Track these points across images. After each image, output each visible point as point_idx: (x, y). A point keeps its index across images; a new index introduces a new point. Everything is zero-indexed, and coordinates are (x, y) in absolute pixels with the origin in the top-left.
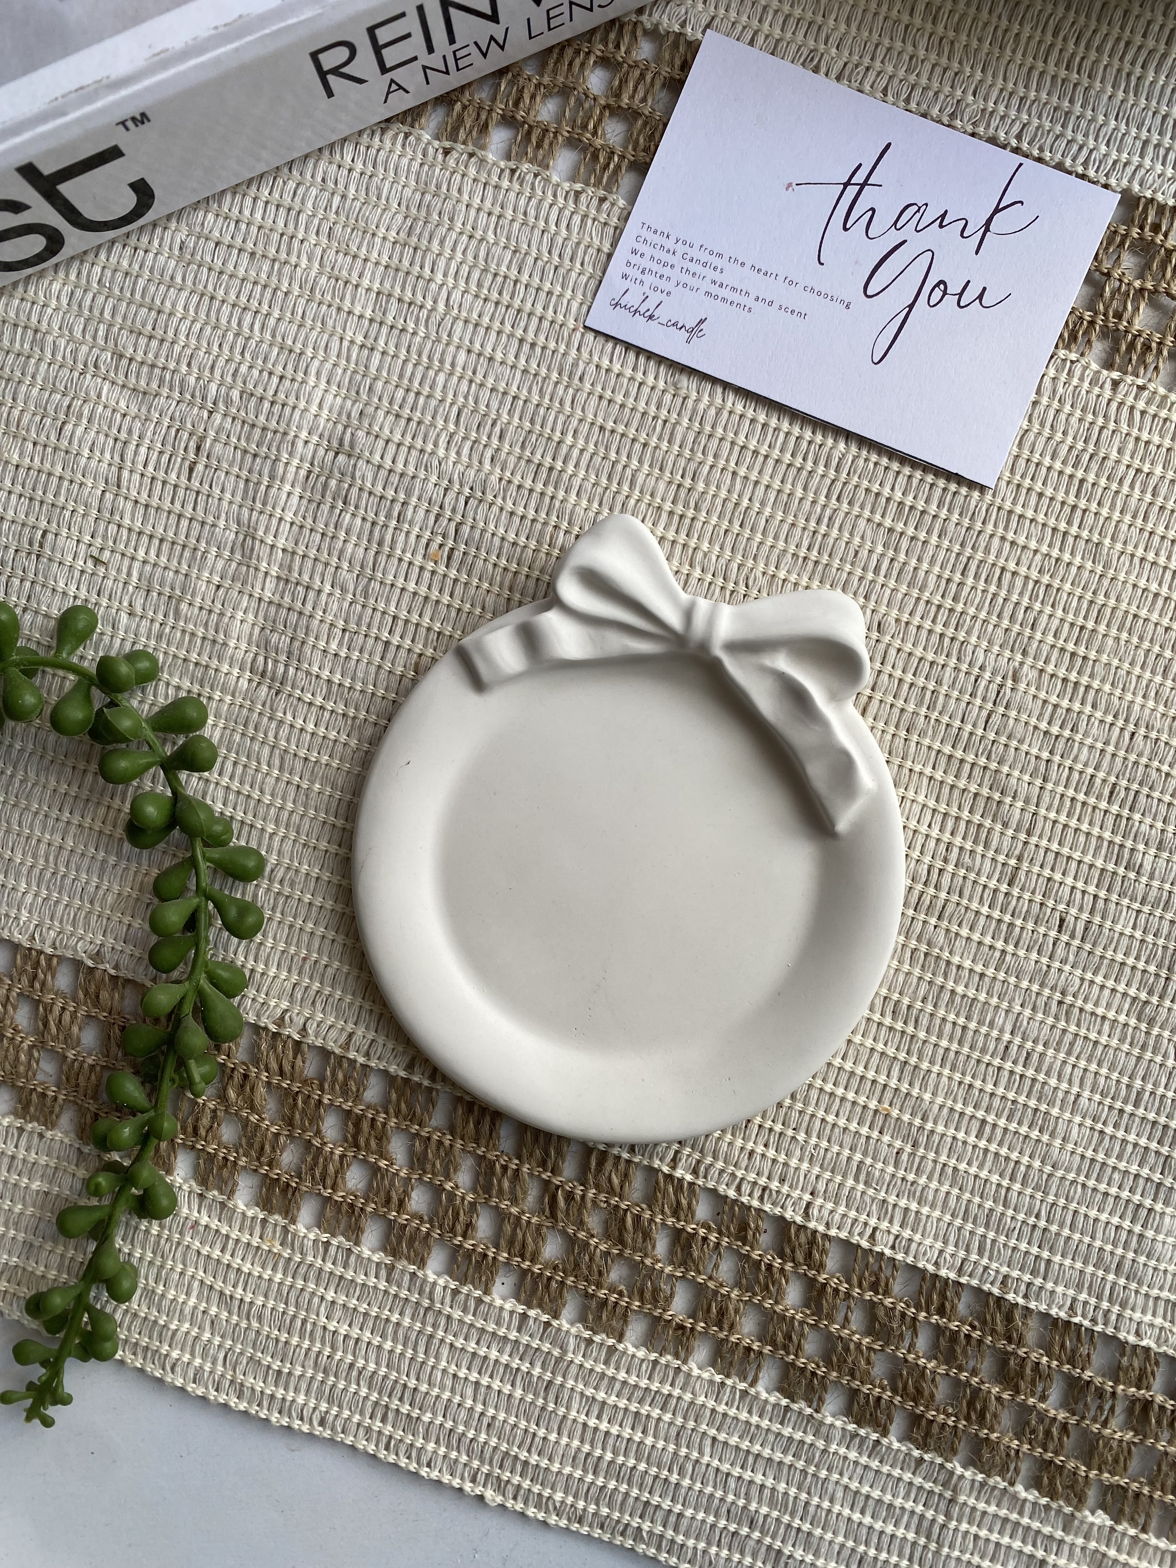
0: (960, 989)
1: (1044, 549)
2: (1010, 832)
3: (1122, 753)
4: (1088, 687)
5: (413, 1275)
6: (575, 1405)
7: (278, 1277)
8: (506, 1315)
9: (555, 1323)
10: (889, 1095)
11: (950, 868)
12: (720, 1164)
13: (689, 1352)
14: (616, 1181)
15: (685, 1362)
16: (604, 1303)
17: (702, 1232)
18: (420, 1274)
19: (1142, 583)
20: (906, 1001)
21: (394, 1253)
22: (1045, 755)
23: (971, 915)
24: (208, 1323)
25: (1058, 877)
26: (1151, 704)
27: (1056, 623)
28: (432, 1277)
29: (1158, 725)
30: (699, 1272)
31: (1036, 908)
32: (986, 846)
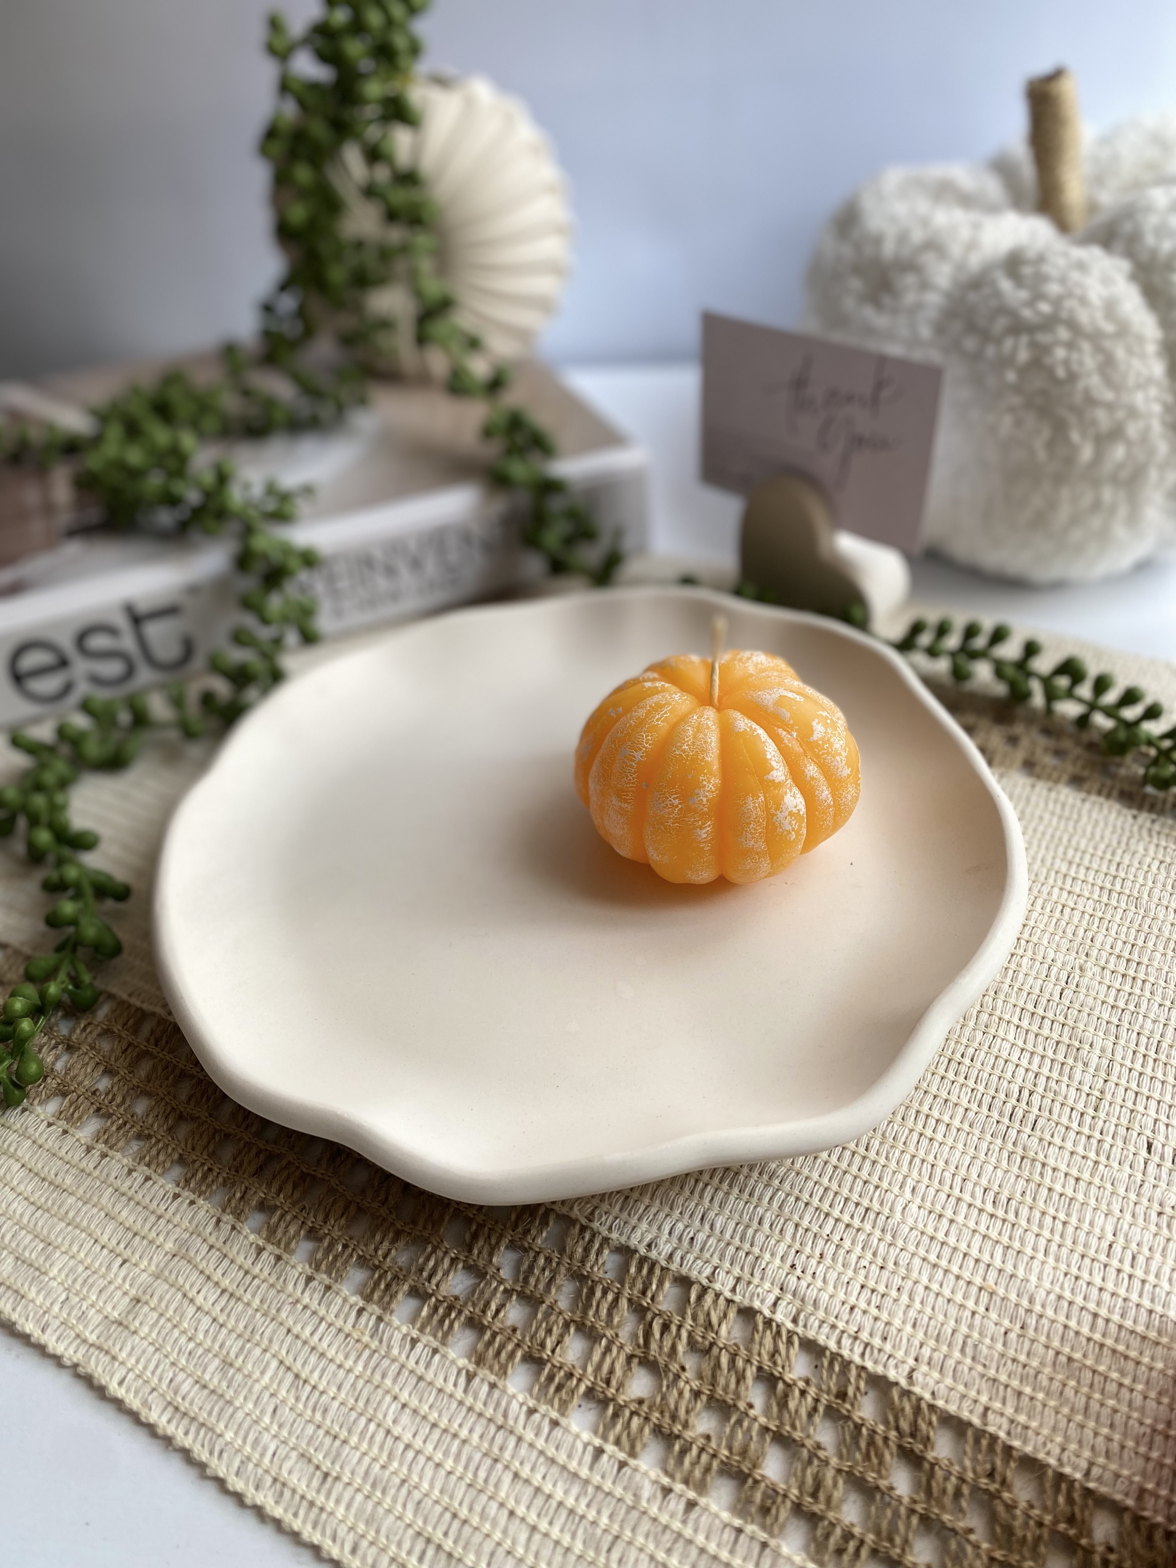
0: (1057, 1188)
2: (1091, 1071)
5: (493, 1386)
7: (358, 1368)
8: (580, 1446)
9: (632, 1463)
10: (993, 1273)
12: (820, 1314)
13: (780, 1527)
14: (714, 1317)
15: (774, 1537)
17: (801, 1384)
18: (500, 1385)
20: (1005, 1194)
21: (479, 1360)
22: (1115, 1021)
23: (1061, 1129)
24: (272, 1408)
25: (1140, 1109)
27: (1110, 940)
28: (511, 1390)
31: (1123, 1130)
32: (1071, 1078)
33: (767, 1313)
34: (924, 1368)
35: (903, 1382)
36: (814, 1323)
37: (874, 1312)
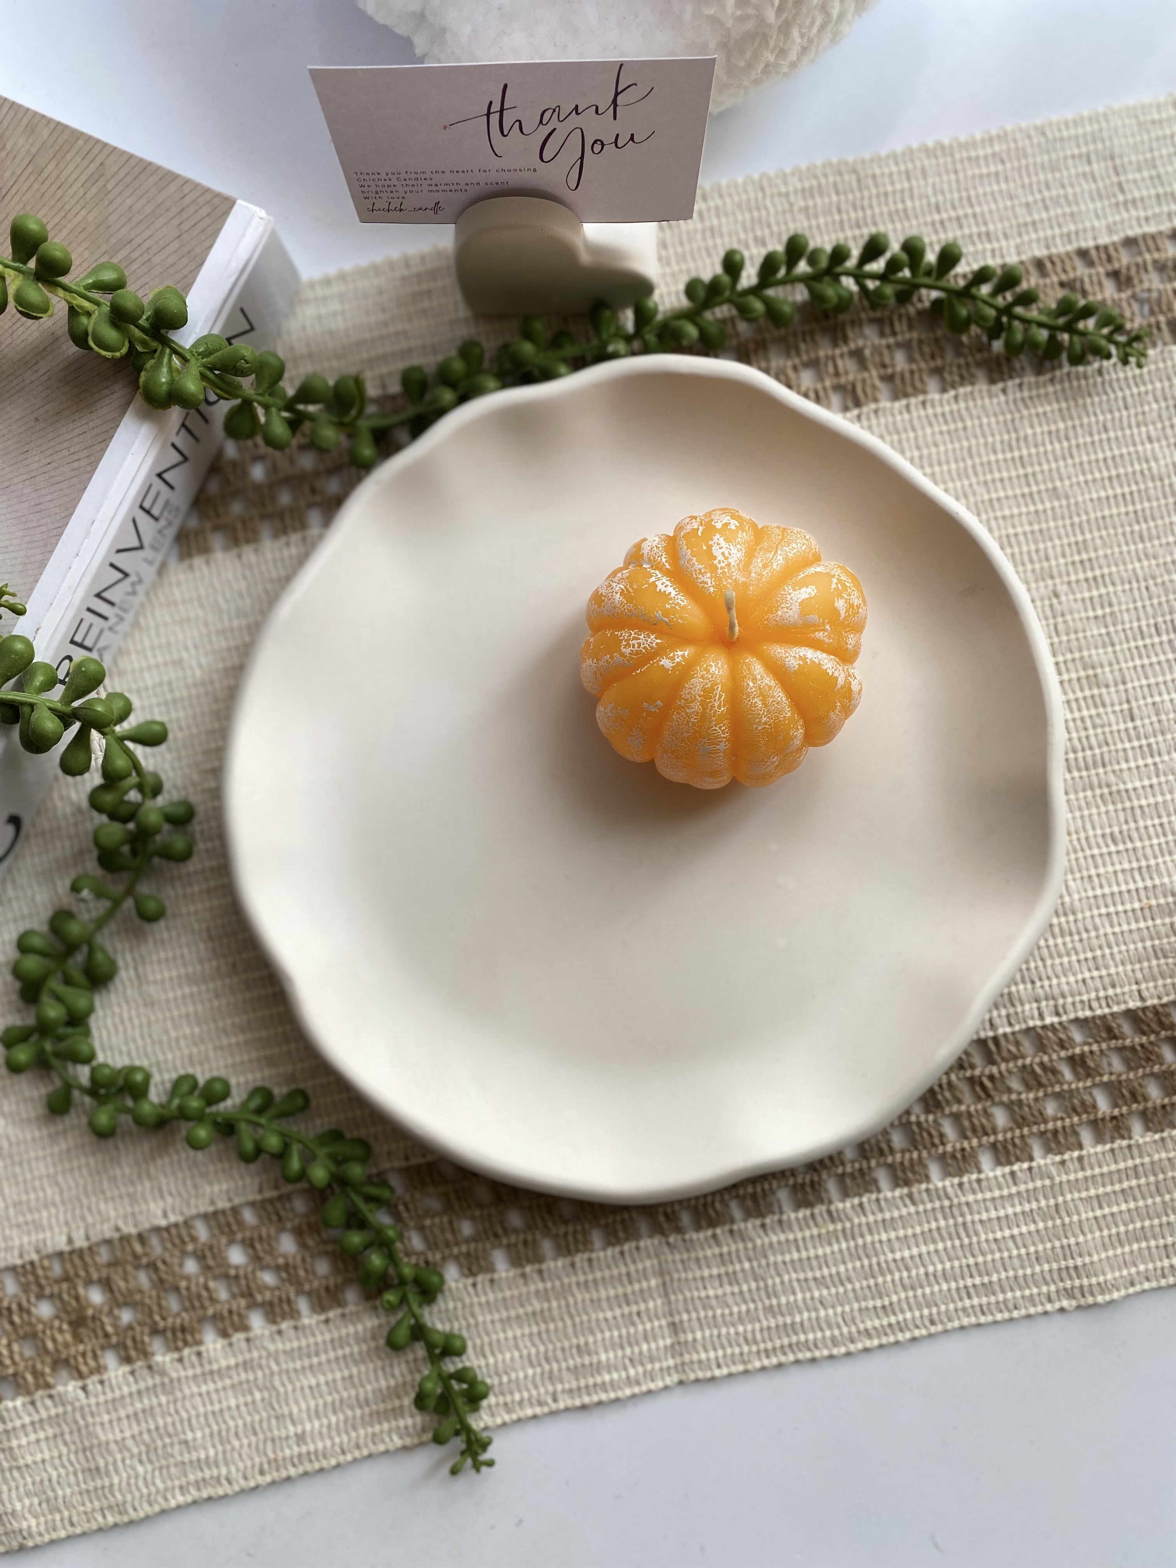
0: (1144, 802)
1: (1024, 510)
2: (1112, 689)
3: (1147, 603)
4: (1103, 576)
5: (927, 1190)
6: (1081, 1209)
7: (844, 1245)
8: (1001, 1180)
9: (1034, 1164)
10: (1143, 894)
11: (1091, 732)
12: (1069, 1000)
13: (1129, 1130)
14: (1013, 1049)
15: (1130, 1138)
16: (1055, 1132)
17: (1086, 1048)
18: (931, 1186)
19: (1095, 496)
20: (1116, 830)
21: (907, 1183)
22: (1103, 631)
23: (1121, 754)
24: (819, 1305)
25: (1157, 699)
26: (1145, 563)
27: (1059, 550)
28: (940, 1185)
29: (1157, 573)
30: (1101, 1075)
31: (1157, 726)
32: (1104, 705)
33: (1039, 1023)
34: (1143, 986)
35: (1139, 1004)
36: (1069, 1007)
37: (1096, 974)
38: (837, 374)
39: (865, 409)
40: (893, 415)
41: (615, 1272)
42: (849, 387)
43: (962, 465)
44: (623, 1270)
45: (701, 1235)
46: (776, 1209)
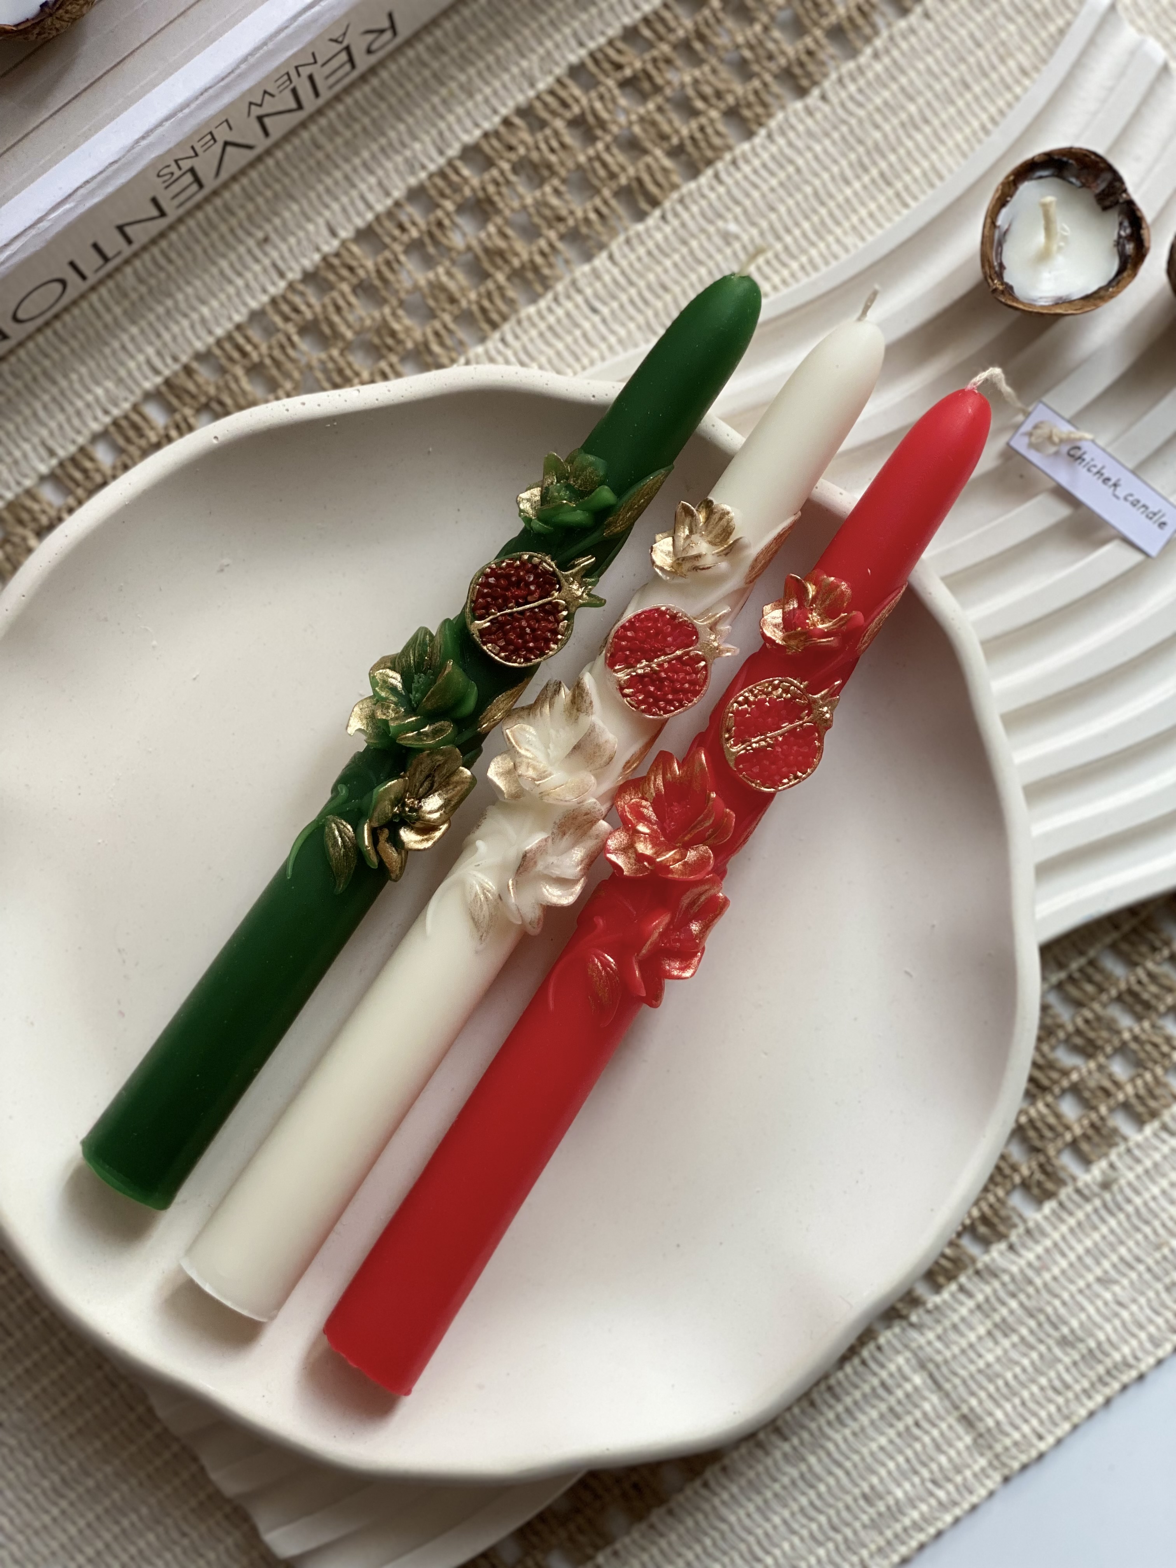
38: (613, 176)
39: (667, 204)
40: (703, 196)
41: (867, 1388)
42: (635, 185)
43: (815, 219)
44: (875, 1382)
45: (946, 1295)
46: (1016, 1220)
